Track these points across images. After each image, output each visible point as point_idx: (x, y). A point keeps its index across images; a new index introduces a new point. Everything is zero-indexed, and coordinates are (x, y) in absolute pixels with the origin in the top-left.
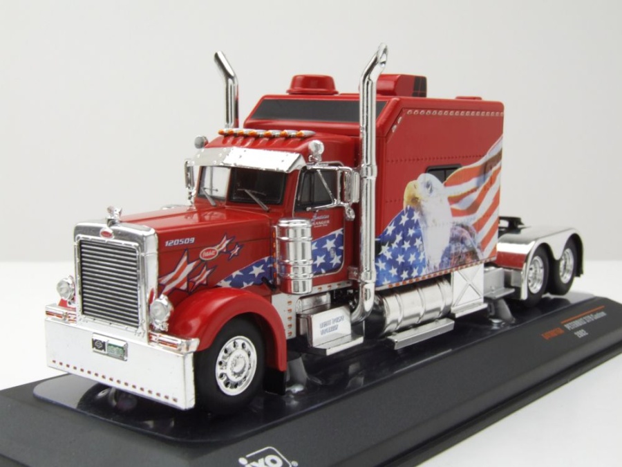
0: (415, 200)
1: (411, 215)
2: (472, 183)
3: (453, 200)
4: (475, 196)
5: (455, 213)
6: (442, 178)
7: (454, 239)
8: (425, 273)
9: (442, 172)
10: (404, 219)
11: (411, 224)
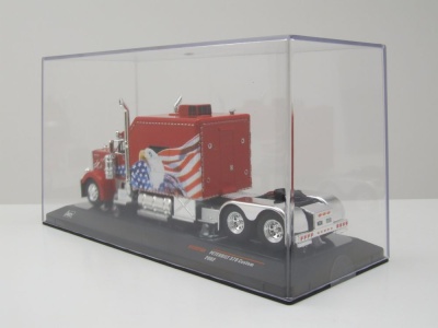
0: (144, 158)
1: (143, 163)
2: (176, 157)
3: (165, 163)
4: (179, 164)
5: (166, 169)
6: (157, 152)
7: (166, 180)
8: (150, 190)
9: (157, 149)
10: (140, 165)
11: (142, 167)
